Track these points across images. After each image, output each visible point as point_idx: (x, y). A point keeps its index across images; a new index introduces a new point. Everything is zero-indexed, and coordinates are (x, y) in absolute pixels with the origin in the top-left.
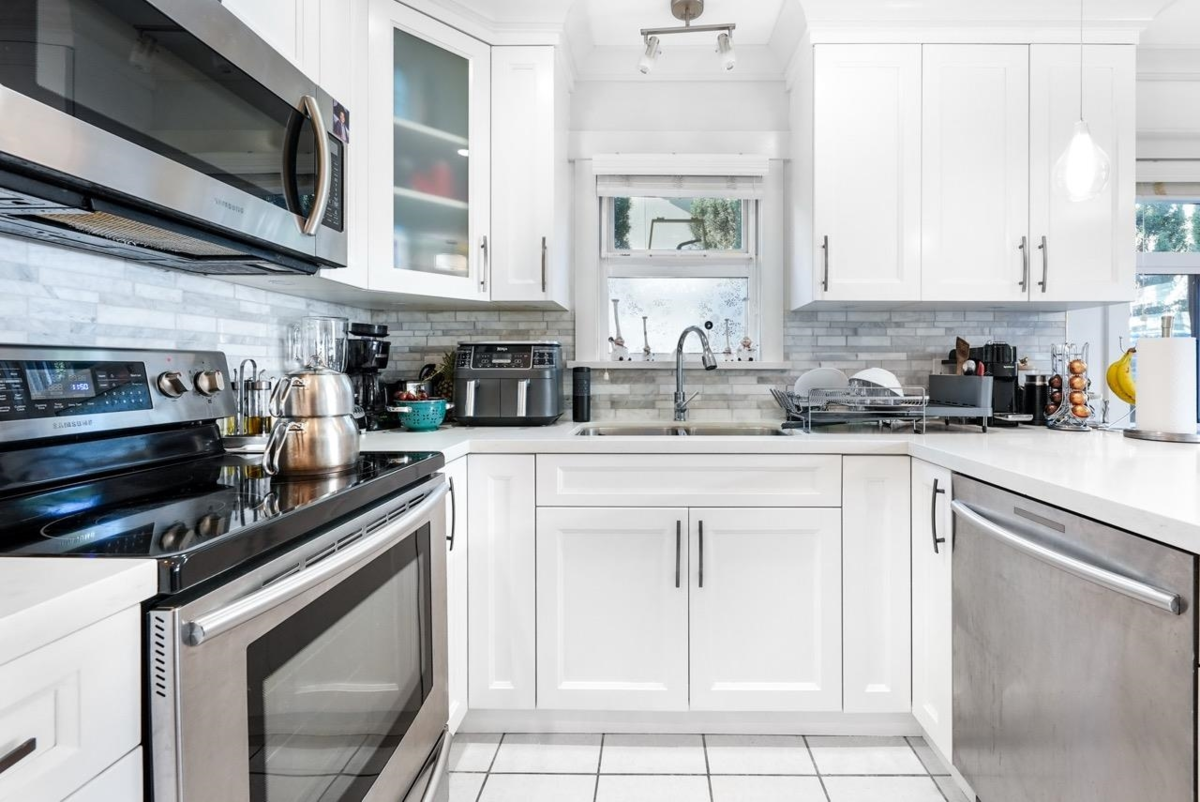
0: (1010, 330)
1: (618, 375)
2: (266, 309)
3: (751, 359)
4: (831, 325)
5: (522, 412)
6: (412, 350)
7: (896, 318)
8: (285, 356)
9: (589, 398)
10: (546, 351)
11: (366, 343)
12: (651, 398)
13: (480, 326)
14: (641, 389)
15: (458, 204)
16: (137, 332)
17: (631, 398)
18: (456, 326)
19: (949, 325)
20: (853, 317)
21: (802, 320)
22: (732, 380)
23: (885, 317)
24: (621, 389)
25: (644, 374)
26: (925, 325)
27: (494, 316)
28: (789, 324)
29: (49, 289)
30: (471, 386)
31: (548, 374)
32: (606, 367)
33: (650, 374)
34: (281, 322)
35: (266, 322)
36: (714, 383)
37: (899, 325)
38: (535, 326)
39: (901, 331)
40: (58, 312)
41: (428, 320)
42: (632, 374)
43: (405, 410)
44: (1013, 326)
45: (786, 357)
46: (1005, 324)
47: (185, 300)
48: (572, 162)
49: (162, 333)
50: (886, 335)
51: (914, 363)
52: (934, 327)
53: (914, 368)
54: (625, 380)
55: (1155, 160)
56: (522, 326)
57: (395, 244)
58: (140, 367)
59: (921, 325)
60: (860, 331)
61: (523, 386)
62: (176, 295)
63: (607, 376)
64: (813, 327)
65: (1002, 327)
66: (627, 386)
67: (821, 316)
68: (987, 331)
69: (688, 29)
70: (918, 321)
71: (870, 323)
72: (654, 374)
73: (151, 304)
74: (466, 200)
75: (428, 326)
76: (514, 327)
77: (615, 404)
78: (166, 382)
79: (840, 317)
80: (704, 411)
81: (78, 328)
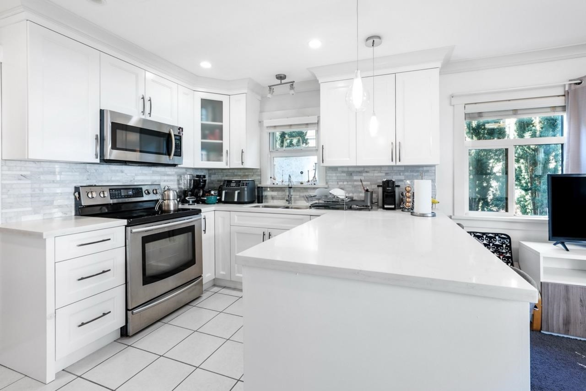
0: (412, 173)
1: (273, 189)
2: (174, 173)
3: (315, 184)
4: (343, 172)
5: (236, 200)
6: (218, 181)
7: (366, 170)
8: (179, 184)
9: (262, 196)
10: (245, 182)
11: (199, 180)
12: (284, 196)
13: (235, 173)
14: (280, 194)
15: (220, 141)
16: (143, 181)
17: (278, 196)
18: (229, 174)
19: (386, 172)
20: (350, 169)
21: (332, 171)
22: (309, 191)
23: (362, 169)
24: (274, 194)
25: (281, 189)
26: (377, 172)
27: (239, 171)
28: (328, 172)
29: (126, 174)
30: (224, 192)
31: (246, 189)
32: (268, 186)
33: (283, 189)
34: (178, 176)
35: (174, 176)
36: (303, 192)
37: (367, 172)
38: (250, 173)
39: (368, 174)
40: (128, 178)
41: (222, 172)
42: (278, 189)
43: (205, 198)
44: (412, 172)
45: (327, 183)
46: (409, 171)
47: (153, 173)
48: (260, 122)
49: (147, 181)
50: (362, 176)
51: (373, 186)
52: (381, 172)
53: (373, 188)
54: (276, 191)
55: (476, 103)
56: (247, 174)
57: (202, 155)
58: (141, 189)
59: (376, 172)
60: (353, 174)
61: (236, 192)
62: (151, 172)
63: (269, 189)
64: (336, 173)
65: (408, 172)
66: (276, 192)
67: (339, 169)
68: (402, 174)
69: (281, 84)
70: (374, 170)
71: (357, 171)
72: (285, 189)
73: (146, 174)
74: (222, 140)
75: (222, 174)
76: (244, 174)
77: (273, 198)
78: (146, 192)
79: (346, 170)
80: (300, 201)
81: (131, 181)
